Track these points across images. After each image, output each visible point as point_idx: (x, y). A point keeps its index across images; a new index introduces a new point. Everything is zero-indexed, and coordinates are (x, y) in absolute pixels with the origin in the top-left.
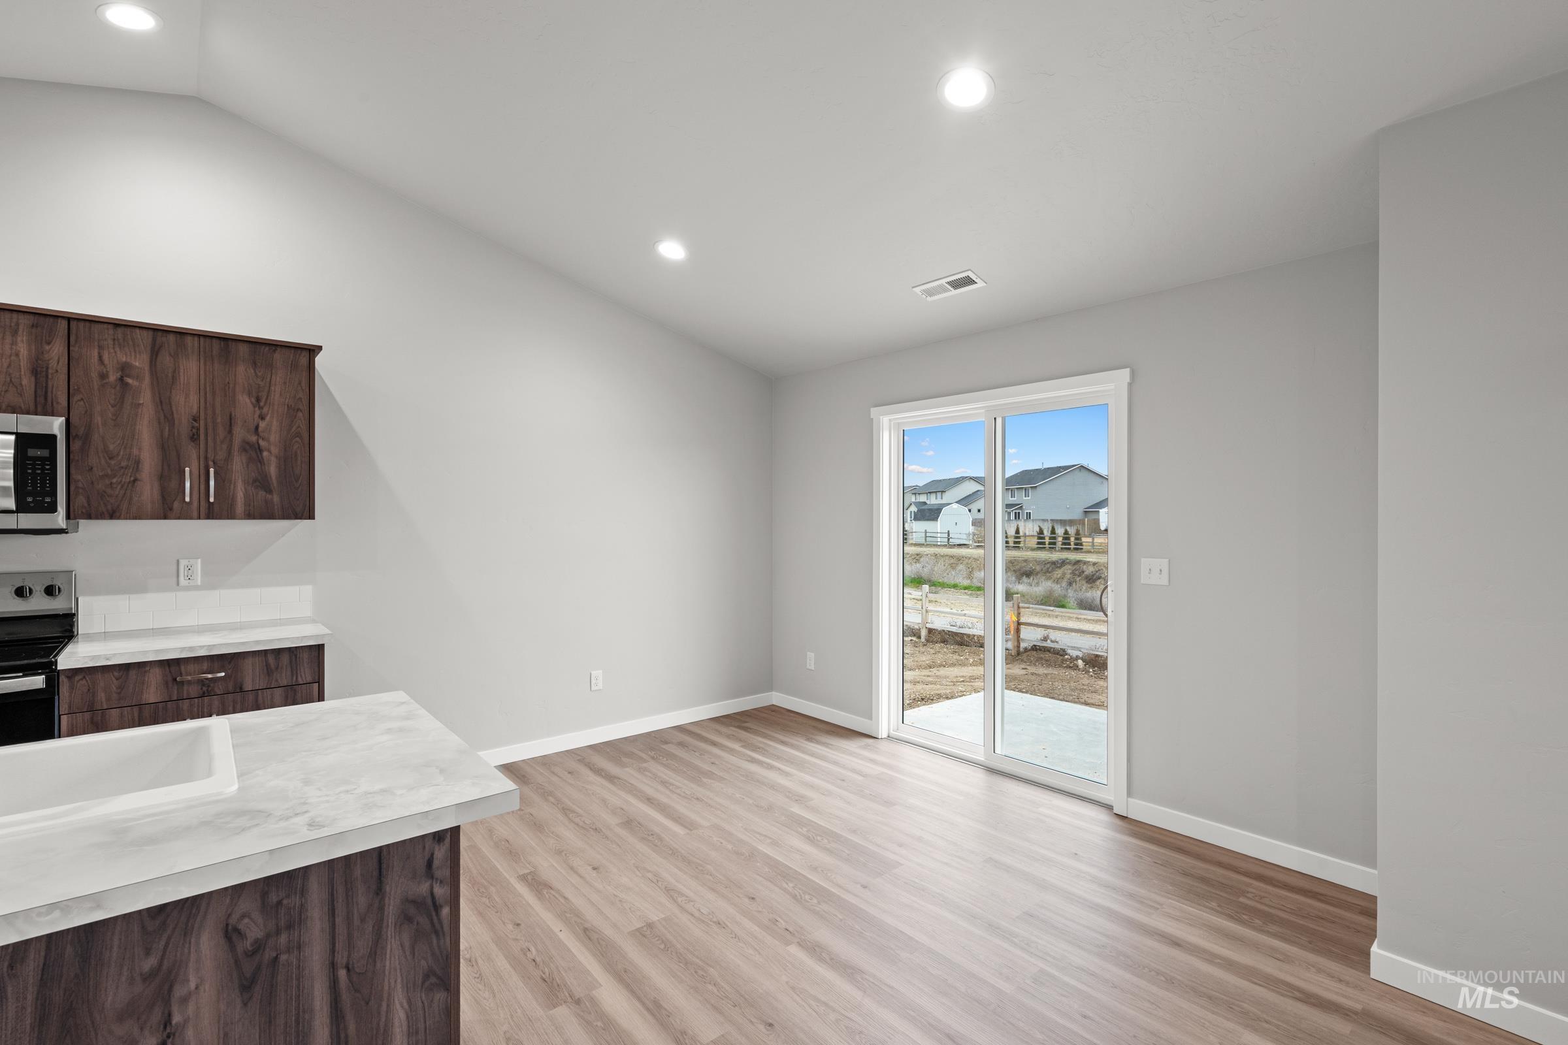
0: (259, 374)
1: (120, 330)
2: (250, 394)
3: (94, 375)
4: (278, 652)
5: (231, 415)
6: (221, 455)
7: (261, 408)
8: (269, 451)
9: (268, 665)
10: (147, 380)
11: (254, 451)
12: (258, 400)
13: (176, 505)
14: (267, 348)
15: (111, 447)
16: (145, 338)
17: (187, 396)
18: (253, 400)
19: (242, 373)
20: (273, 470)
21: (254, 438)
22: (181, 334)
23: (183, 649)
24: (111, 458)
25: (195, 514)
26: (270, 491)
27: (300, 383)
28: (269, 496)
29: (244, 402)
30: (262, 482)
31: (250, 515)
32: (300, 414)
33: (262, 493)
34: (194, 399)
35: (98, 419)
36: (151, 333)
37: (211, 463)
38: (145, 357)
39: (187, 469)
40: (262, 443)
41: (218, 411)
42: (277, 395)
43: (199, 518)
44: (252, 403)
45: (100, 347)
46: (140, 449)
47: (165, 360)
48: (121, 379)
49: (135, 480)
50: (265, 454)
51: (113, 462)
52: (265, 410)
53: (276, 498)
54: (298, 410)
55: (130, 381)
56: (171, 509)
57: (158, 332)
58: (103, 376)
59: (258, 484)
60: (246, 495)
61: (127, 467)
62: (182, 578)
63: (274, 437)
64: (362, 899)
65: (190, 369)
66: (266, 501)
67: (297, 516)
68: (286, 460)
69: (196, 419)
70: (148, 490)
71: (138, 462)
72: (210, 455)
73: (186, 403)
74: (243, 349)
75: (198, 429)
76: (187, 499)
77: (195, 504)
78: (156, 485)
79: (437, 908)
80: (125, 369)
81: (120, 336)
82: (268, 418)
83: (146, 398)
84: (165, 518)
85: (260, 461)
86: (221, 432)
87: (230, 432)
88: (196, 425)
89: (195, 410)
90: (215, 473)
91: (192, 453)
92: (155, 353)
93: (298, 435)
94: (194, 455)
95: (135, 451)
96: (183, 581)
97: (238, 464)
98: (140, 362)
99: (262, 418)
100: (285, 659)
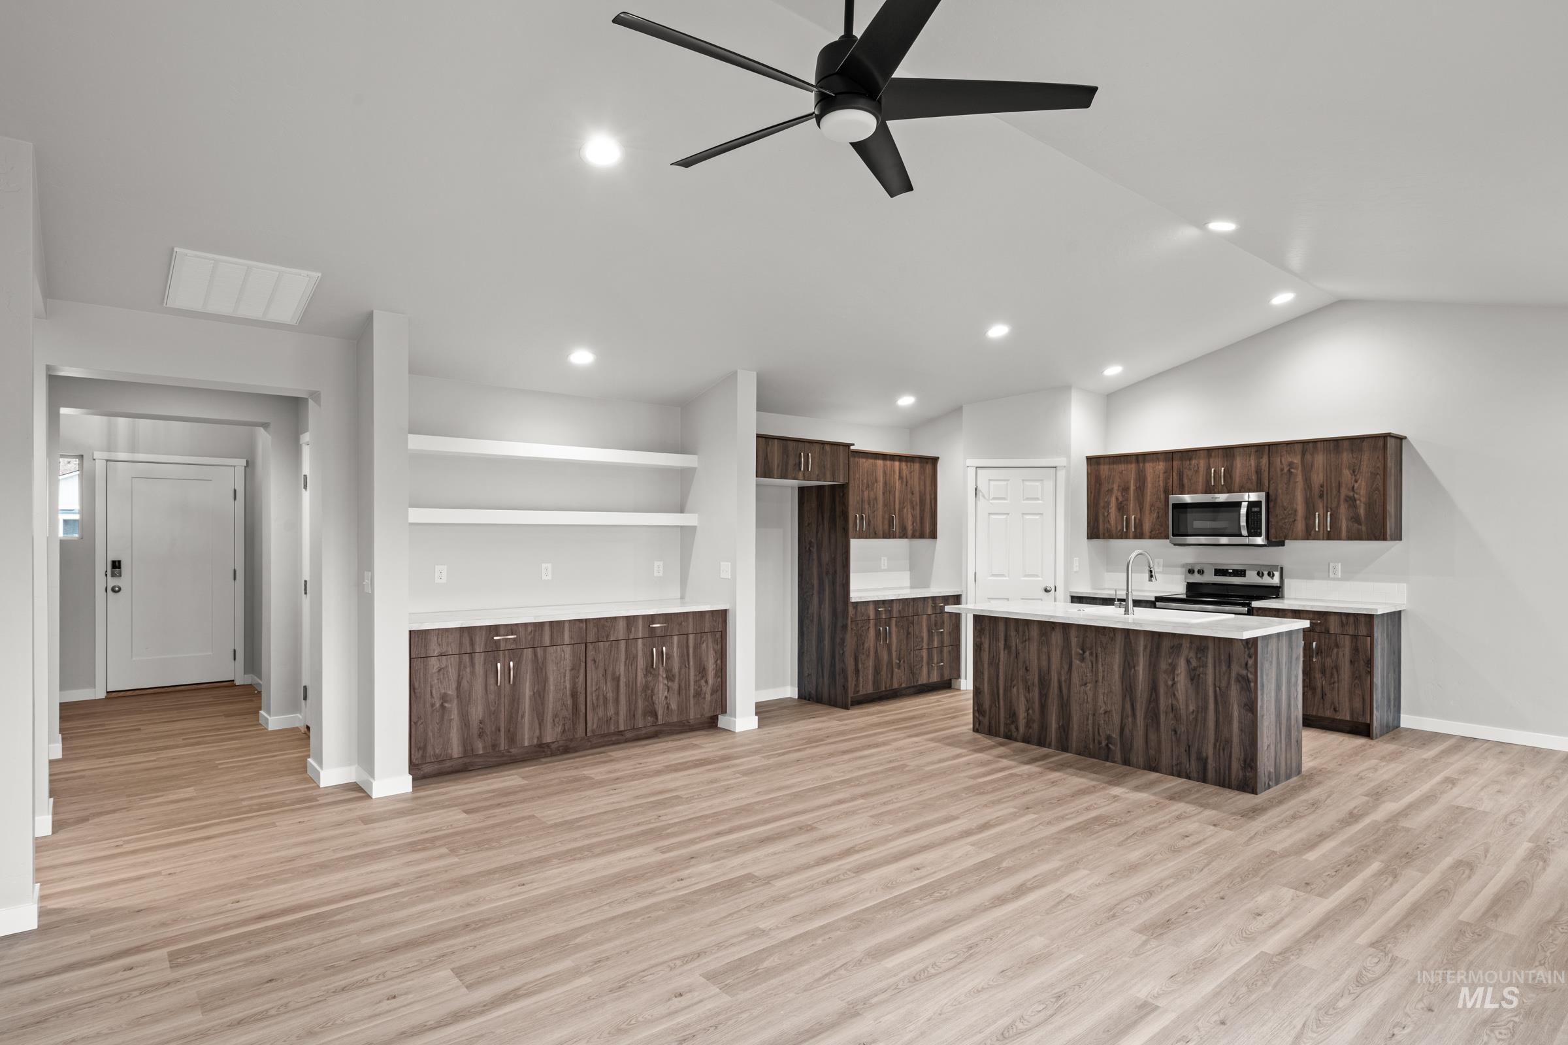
0: (1354, 456)
1: (1289, 446)
2: (1349, 468)
3: (1278, 470)
4: (1348, 615)
5: (1339, 482)
6: (1334, 505)
7: (1355, 476)
8: (1360, 500)
9: (1342, 622)
10: (1300, 469)
11: (1351, 501)
12: (1354, 472)
13: (1313, 533)
14: (1359, 441)
15: (1285, 504)
16: (1299, 448)
17: (1318, 474)
18: (1351, 472)
19: (1346, 457)
20: (1362, 511)
21: (1351, 494)
22: (1315, 442)
23: (1300, 605)
24: (1285, 510)
25: (1321, 537)
26: (1360, 524)
27: (1378, 458)
28: (1360, 527)
29: (1346, 473)
30: (1356, 519)
31: (1349, 538)
32: (1378, 476)
33: (1356, 525)
34: (1321, 475)
35: (1280, 491)
36: (1302, 444)
37: (1329, 510)
38: (1299, 457)
39: (1317, 513)
40: (1356, 496)
41: (1333, 480)
42: (1365, 466)
43: (1323, 539)
44: (1351, 473)
45: (1281, 456)
46: (1297, 504)
47: (1308, 457)
48: (1289, 470)
49: (1295, 520)
50: (1358, 502)
51: (1285, 512)
52: (1358, 476)
53: (1364, 528)
54: (1378, 474)
55: (1292, 470)
56: (1310, 535)
57: (1305, 443)
58: (1282, 470)
59: (1353, 520)
60: (1347, 527)
61: (1291, 514)
62: (1331, 574)
63: (1363, 492)
64: (1224, 668)
65: (1320, 459)
66: (1358, 530)
67: (1376, 538)
68: (1370, 506)
69: (1322, 486)
70: (1300, 526)
71: (1296, 511)
72: (1329, 506)
73: (1318, 478)
74: (1346, 443)
75: (1323, 492)
76: (1317, 529)
77: (1322, 532)
78: (1304, 522)
79: (1249, 682)
80: (1291, 465)
81: (1289, 449)
82: (1359, 481)
83: (1299, 478)
84: (1308, 539)
85: (1355, 506)
86: (1335, 492)
87: (1339, 491)
88: (1322, 489)
89: (1322, 482)
90: (1330, 515)
91: (1320, 505)
92: (1303, 454)
93: (1377, 489)
94: (1321, 506)
95: (1295, 506)
96: (1331, 575)
97: (1343, 509)
98: (1297, 460)
99: (1356, 481)
100: (1351, 619)
